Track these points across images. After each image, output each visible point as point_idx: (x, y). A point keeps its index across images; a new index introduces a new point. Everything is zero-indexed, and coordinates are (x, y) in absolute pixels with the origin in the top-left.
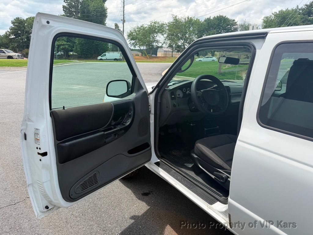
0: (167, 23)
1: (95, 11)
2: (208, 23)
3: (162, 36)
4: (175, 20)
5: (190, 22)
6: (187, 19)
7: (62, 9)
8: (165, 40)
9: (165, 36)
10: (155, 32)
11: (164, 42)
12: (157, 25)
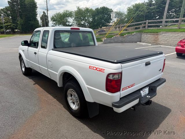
0: (74, 11)
1: (28, 4)
2: (97, 11)
3: (71, 19)
4: (78, 9)
5: (87, 10)
6: (85, 8)
7: (8, 3)
8: (73, 21)
9: (73, 18)
10: (67, 16)
11: (73, 22)
12: (68, 12)
